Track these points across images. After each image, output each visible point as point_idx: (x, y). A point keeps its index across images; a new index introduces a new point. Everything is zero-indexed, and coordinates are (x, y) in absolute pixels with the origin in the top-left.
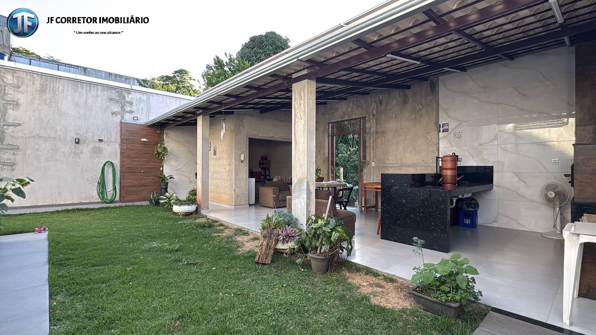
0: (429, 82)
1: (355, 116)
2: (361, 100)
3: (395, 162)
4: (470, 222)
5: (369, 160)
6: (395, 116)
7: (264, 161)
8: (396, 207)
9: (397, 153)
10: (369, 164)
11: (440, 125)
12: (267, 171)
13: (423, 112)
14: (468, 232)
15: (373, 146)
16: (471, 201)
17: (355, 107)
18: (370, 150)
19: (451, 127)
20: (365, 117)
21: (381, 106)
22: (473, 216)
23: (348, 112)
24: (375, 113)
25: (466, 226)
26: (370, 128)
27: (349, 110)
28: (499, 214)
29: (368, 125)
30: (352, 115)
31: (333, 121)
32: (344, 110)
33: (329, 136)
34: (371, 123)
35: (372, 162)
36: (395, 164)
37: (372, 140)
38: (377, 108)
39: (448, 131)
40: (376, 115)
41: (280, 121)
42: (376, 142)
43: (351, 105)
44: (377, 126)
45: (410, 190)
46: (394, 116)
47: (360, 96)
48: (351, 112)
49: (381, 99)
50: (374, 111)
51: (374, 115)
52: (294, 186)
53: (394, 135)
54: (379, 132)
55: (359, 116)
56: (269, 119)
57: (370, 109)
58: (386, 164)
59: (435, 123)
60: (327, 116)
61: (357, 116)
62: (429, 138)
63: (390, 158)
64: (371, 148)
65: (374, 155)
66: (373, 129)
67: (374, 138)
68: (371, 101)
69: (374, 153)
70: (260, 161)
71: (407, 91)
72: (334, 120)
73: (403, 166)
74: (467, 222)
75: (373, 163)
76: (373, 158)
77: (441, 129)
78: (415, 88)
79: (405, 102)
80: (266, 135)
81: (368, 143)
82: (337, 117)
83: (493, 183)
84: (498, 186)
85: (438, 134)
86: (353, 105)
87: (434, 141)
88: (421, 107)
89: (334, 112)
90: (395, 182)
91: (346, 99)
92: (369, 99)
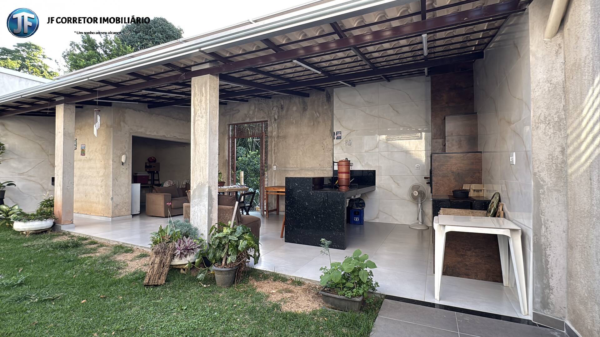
0: (325, 93)
1: (256, 119)
2: (263, 104)
3: (295, 166)
4: (358, 220)
5: (270, 164)
6: (296, 122)
7: (152, 164)
8: (300, 210)
9: (297, 158)
10: (271, 168)
11: (334, 133)
12: (156, 176)
13: (320, 120)
14: (358, 228)
15: (275, 150)
16: (359, 201)
17: (256, 110)
18: (272, 153)
19: (343, 135)
20: (267, 121)
21: (282, 111)
22: (360, 214)
23: (250, 114)
24: (276, 118)
25: (355, 223)
26: (272, 132)
27: (251, 112)
28: (380, 212)
29: (269, 129)
30: (253, 118)
31: (234, 123)
32: (246, 112)
33: (229, 138)
34: (273, 127)
35: (274, 165)
36: (295, 168)
37: (273, 144)
38: (278, 112)
39: (341, 139)
40: (278, 119)
41: (173, 118)
42: (277, 146)
43: (253, 108)
44: (278, 130)
45: (312, 193)
46: (294, 121)
47: (261, 100)
48: (253, 114)
49: (282, 104)
50: (275, 115)
51: (275, 120)
52: (193, 192)
53: (295, 140)
54: (280, 137)
55: (261, 119)
56: (159, 115)
57: (271, 114)
58: (287, 168)
59: (330, 130)
60: (228, 117)
61: (259, 119)
62: (325, 144)
63: (291, 162)
64: (273, 152)
65: (275, 159)
66: (275, 134)
67: (276, 143)
68: (273, 105)
69: (275, 157)
70: (146, 163)
71: (306, 99)
72: (235, 121)
73: (302, 170)
74: (356, 220)
75: (275, 167)
76: (275, 162)
77: (336, 137)
78: (313, 97)
79: (305, 109)
80: (155, 134)
81: (270, 147)
82: (238, 119)
83: (375, 185)
84: (379, 187)
85: (333, 141)
86: (255, 108)
87: (330, 147)
88: (318, 115)
89: (235, 114)
90: (298, 186)
91: (247, 101)
92: (271, 103)
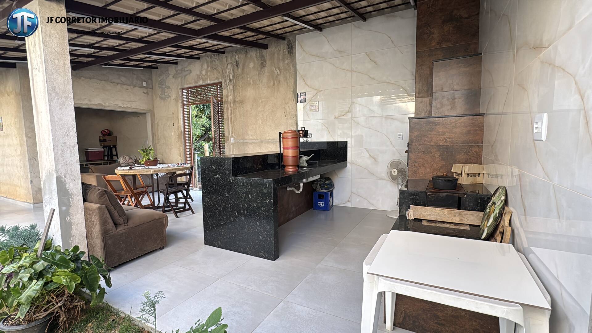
0: (286, 42)
1: (210, 80)
2: (216, 61)
3: (255, 137)
4: (323, 205)
5: (227, 135)
6: (253, 81)
7: (107, 138)
9: (256, 127)
10: (228, 140)
11: (298, 94)
13: (281, 78)
14: (322, 216)
15: (231, 118)
16: (325, 182)
17: (209, 69)
18: (228, 123)
19: (308, 97)
20: (221, 83)
21: (237, 69)
23: (202, 75)
24: (231, 78)
25: (320, 209)
26: (227, 97)
27: (204, 73)
28: (352, 193)
29: (224, 92)
30: (207, 79)
31: (186, 86)
32: (198, 73)
33: (183, 105)
34: (228, 90)
35: (231, 137)
36: (254, 139)
37: (229, 111)
38: (233, 71)
39: (306, 102)
40: (233, 79)
42: (234, 114)
43: (205, 66)
44: (234, 94)
45: (232, 179)
46: (251, 81)
47: (214, 55)
48: (205, 74)
49: (237, 60)
50: (230, 75)
51: (230, 80)
52: (43, 184)
53: (253, 106)
54: (237, 101)
55: (214, 80)
57: (226, 73)
58: (245, 140)
59: (293, 92)
60: (180, 79)
61: (212, 80)
62: (288, 110)
63: (250, 133)
64: (230, 120)
65: (232, 129)
66: (230, 98)
67: (232, 109)
68: (227, 61)
69: (232, 127)
70: (100, 137)
71: (264, 51)
72: (187, 84)
73: (263, 142)
74: (321, 205)
75: (232, 139)
76: (232, 133)
77: (299, 99)
78: (272, 49)
79: (263, 65)
81: (226, 114)
82: (191, 82)
83: (347, 160)
84: (352, 163)
85: (297, 105)
86: (208, 67)
87: (293, 113)
88: (278, 72)
89: (187, 75)
90: (216, 169)
91: (198, 58)
92: (225, 60)
